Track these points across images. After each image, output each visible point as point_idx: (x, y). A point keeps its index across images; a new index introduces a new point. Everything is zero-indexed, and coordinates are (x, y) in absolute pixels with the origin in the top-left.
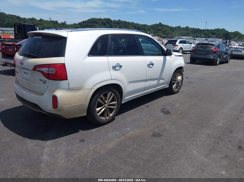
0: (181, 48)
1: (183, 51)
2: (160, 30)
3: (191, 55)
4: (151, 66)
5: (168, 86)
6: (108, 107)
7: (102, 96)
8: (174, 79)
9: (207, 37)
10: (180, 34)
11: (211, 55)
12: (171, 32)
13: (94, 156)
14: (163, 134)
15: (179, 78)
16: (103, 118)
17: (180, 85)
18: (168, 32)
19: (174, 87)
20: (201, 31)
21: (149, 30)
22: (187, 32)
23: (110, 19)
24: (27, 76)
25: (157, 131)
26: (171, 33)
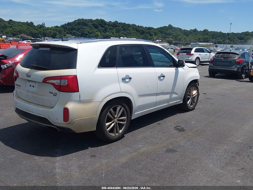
0: (198, 58)
1: (200, 62)
2: (170, 34)
3: (209, 67)
4: (162, 78)
5: (182, 102)
6: (117, 122)
7: (111, 110)
8: (189, 93)
9: (232, 42)
10: (196, 40)
11: (234, 67)
12: (185, 36)
13: (108, 169)
14: (177, 150)
15: (195, 92)
16: (113, 135)
17: (195, 101)
18: (180, 37)
19: (188, 103)
20: (224, 35)
21: (155, 35)
22: (206, 36)
23: (103, 20)
24: (34, 89)
25: (170, 147)
26: (185, 39)
